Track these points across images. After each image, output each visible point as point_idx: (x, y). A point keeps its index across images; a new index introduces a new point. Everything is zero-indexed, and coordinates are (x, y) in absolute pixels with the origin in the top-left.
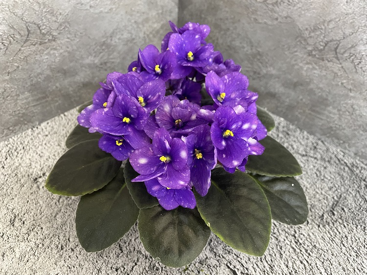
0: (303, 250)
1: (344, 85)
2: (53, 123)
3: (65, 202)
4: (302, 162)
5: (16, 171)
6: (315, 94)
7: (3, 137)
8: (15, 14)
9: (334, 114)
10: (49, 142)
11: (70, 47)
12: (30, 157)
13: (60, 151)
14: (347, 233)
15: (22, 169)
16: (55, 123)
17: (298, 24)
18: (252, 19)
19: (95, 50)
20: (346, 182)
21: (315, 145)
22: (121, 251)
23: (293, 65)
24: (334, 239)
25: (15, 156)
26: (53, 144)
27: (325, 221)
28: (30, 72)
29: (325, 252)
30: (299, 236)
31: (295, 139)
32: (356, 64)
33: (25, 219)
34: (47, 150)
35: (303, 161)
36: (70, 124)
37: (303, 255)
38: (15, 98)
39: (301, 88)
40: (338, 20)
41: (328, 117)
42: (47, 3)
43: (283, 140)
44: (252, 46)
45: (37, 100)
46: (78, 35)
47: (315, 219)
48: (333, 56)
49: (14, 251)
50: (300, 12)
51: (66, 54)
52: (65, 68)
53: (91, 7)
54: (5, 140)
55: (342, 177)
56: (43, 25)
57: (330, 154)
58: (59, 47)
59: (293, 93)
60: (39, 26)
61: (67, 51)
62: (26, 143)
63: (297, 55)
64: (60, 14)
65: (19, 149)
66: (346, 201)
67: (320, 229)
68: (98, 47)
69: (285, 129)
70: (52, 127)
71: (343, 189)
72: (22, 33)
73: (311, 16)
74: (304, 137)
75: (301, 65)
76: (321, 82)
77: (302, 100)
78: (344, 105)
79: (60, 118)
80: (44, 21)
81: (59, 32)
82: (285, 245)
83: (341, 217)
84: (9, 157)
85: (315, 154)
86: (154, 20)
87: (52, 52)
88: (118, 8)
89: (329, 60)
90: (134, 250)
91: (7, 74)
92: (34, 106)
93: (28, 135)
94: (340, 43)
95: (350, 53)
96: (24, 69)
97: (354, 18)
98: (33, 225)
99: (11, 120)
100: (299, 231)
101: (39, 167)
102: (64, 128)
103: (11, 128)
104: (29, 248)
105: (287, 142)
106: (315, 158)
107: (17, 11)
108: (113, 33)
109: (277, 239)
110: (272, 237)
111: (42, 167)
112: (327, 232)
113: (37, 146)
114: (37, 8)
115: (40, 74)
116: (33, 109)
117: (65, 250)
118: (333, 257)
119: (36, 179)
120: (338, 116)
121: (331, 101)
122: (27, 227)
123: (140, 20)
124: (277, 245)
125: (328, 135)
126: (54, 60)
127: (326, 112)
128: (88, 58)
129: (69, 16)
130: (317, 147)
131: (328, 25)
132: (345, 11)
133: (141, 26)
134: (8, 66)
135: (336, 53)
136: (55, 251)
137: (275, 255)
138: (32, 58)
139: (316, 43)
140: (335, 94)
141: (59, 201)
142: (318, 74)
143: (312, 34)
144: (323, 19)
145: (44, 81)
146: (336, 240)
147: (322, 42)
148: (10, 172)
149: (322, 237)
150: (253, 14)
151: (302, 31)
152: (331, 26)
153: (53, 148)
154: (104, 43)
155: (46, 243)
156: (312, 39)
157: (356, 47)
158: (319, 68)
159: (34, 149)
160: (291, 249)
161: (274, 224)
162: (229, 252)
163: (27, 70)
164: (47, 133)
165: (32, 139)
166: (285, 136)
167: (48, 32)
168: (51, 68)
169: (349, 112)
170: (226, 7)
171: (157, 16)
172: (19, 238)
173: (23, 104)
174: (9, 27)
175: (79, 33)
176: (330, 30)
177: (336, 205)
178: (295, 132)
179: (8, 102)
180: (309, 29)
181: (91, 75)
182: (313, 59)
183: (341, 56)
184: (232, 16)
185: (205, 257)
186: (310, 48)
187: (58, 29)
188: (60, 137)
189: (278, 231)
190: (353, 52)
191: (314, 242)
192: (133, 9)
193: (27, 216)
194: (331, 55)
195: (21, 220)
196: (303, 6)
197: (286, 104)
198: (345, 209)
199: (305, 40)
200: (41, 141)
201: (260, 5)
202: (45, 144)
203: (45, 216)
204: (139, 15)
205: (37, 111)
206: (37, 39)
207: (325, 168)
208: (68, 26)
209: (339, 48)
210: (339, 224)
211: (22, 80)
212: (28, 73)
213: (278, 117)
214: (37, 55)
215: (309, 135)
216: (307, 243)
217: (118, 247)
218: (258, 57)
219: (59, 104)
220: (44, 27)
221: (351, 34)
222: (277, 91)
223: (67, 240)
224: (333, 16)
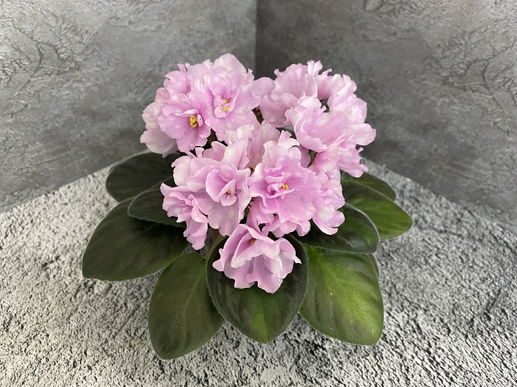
0: (443, 374)
1: (498, 125)
2: (77, 187)
3: (84, 298)
4: (439, 241)
5: (18, 253)
6: (456, 141)
7: (4, 205)
8: (22, 30)
9: (486, 170)
10: (69, 213)
11: (101, 80)
12: (40, 234)
13: (82, 225)
14: (510, 348)
15: (27, 250)
16: (79, 186)
17: (426, 38)
18: (360, 36)
19: (138, 83)
20: (508, 270)
21: (459, 216)
22: (161, 371)
23: (422, 100)
24: (490, 356)
25: (19, 233)
26: (73, 216)
27: (475, 328)
28: (43, 114)
29: (476, 376)
30: (436, 352)
31: (429, 208)
32: (514, 93)
33: (24, 322)
34: (65, 224)
35: (441, 240)
36: (99, 188)
37: (442, 381)
38: (22, 149)
39: (435, 132)
40: (484, 29)
41: (476, 174)
42: (67, 16)
43: (410, 210)
44: (361, 75)
45: (54, 154)
46: (112, 62)
47: (460, 326)
48: (479, 83)
49: (5, 368)
50: (429, 22)
51: (95, 89)
52: (94, 108)
53: (130, 22)
54: (7, 211)
55: (501, 263)
56: (62, 47)
57: (482, 230)
58: (85, 78)
59: (423, 141)
60: (57, 47)
61: (96, 84)
62: (36, 214)
63: (426, 85)
64: (87, 32)
65: (26, 222)
66: (507, 298)
67: (467, 340)
68: (142, 80)
69: (413, 194)
70: (75, 192)
71: (502, 281)
72: (32, 57)
73: (444, 26)
74: (441, 205)
75: (433, 98)
76: (463, 122)
77: (436, 150)
78: (500, 156)
79: (87, 181)
80: (64, 41)
81: (84, 57)
82: (414, 365)
83: (501, 323)
84: (10, 234)
85: (458, 229)
86: (222, 44)
87: (75, 85)
88: (169, 25)
89: (474, 89)
90: (182, 369)
91: (10, 116)
92: (49, 162)
93: (39, 204)
94: (489, 63)
95: (505, 78)
96: (35, 108)
97: (507, 26)
98: (36, 330)
99: (15, 182)
100: (436, 344)
101: (51, 248)
102: (91, 194)
103: (16, 193)
104: (28, 364)
105: (416, 213)
106: (460, 236)
107: (24, 26)
108: (163, 60)
109: (401, 356)
110: (394, 352)
111: (55, 247)
112: (479, 346)
113: (51, 219)
114: (53, 23)
115: (58, 116)
116: (47, 167)
117: (79, 368)
118: (489, 384)
119: (46, 264)
120: (491, 172)
121: (480, 150)
122: (26, 332)
123: (202, 43)
124: (401, 366)
125: (478, 202)
126: (77, 98)
127: (473, 167)
128: (127, 95)
129: (99, 34)
130: (462, 219)
131: (469, 38)
132: (493, 17)
133: (202, 51)
134: (12, 105)
135: (484, 78)
136: (64, 370)
137: (398, 381)
138: (46, 93)
139: (453, 65)
140: (486, 140)
141: (75, 297)
142: (459, 111)
143: (448, 53)
144: (462, 30)
145: (63, 126)
146: (494, 358)
147: (462, 63)
148: (9, 254)
149: (471, 353)
150: (360, 28)
151: (431, 49)
152: (474, 39)
153: (74, 221)
154: (150, 75)
155: (53, 357)
156: (447, 60)
157: (513, 68)
158: (460, 103)
159: (46, 223)
160: (423, 371)
161: (397, 333)
162: (327, 375)
163: (39, 110)
164: (66, 201)
165: (44, 209)
166: (413, 205)
167: (69, 57)
168: (73, 108)
169: (507, 166)
170: (322, 21)
171: (226, 37)
172: (14, 350)
173: (33, 158)
174: (12, 49)
175: (113, 60)
176: (473, 46)
177: (493, 305)
178: (428, 198)
179: (12, 155)
180: (442, 45)
181: (131, 119)
182: (451, 89)
183: (491, 82)
184: (332, 34)
185: (289, 382)
186: (445, 74)
187: (83, 53)
188: (84, 206)
189: (403, 344)
190: (510, 76)
191: (459, 361)
192: (191, 27)
193: (28, 317)
194: (476, 82)
195: (19, 323)
196: (432, 13)
197: (414, 157)
198: (507, 311)
199: (437, 62)
200: (58, 211)
201: (370, 15)
202: (63, 216)
203: (54, 317)
204: (199, 35)
205: (53, 169)
206: (53, 66)
207: (475, 250)
208: (98, 49)
209: (487, 71)
210: (497, 334)
211: (31, 124)
212: (40, 114)
213: (402, 178)
214: (53, 89)
215: (449, 203)
216: (448, 363)
217: (157, 364)
218: (371, 90)
219: (86, 160)
220: (64, 49)
221: (504, 49)
222: (399, 138)
223: (83, 354)
224: (477, 25)
